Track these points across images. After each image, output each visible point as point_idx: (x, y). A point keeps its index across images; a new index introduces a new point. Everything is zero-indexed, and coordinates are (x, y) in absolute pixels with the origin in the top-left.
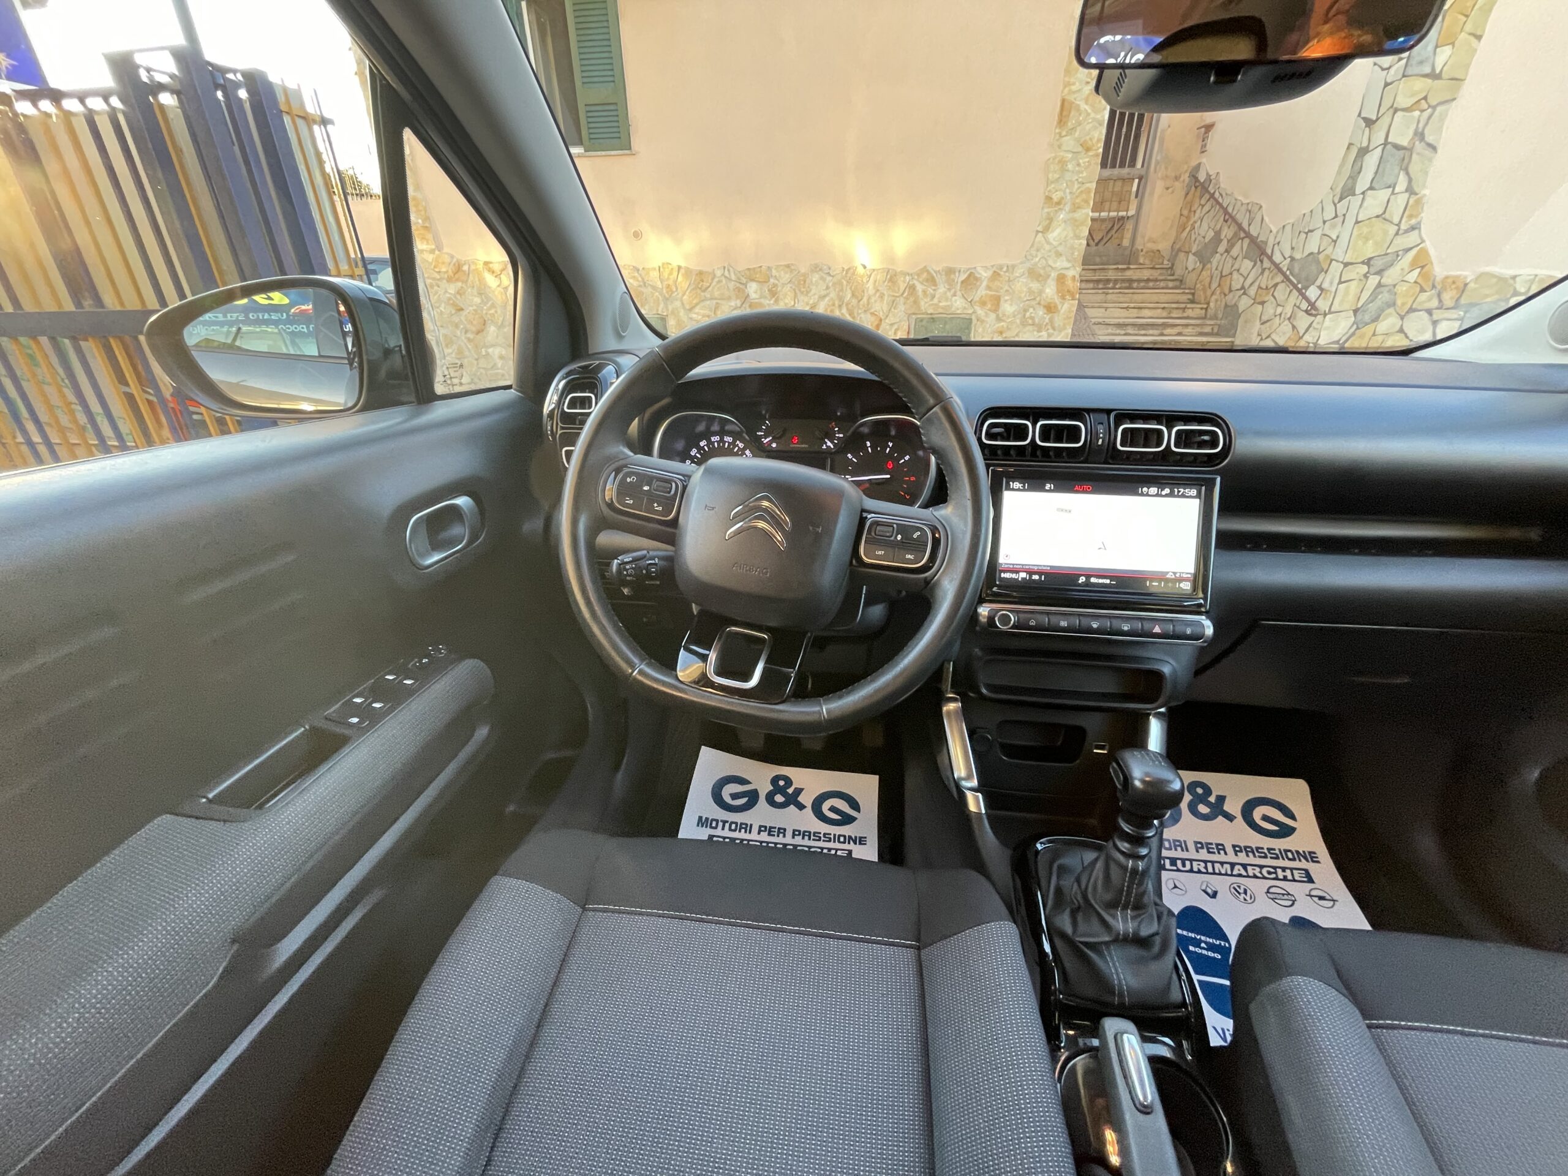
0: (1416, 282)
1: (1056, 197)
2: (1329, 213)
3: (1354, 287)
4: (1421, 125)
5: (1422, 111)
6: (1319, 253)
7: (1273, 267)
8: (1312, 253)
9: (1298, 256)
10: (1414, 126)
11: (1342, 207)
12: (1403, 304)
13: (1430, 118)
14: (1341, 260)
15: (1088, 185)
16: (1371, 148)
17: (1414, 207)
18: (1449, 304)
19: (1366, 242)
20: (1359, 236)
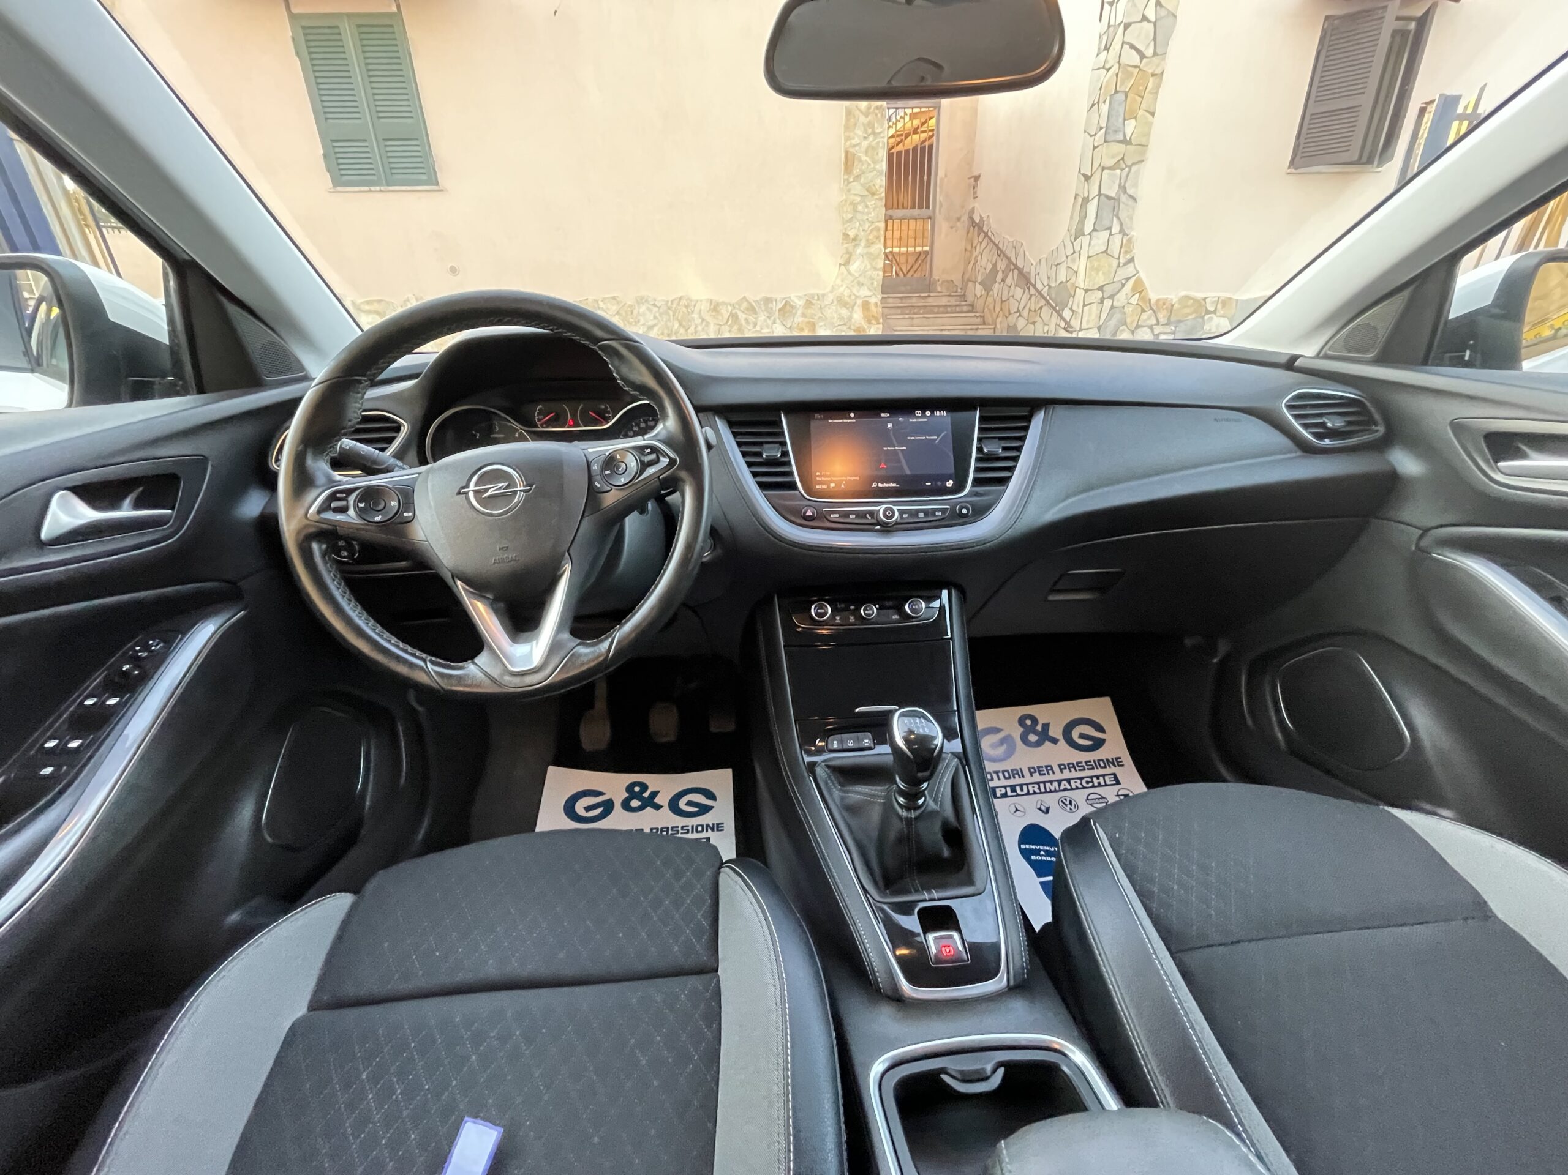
0: (1137, 304)
1: (852, 234)
2: (1069, 251)
3: (1094, 307)
4: (1123, 181)
5: (1122, 170)
6: (1067, 281)
7: (1037, 294)
8: (1062, 282)
9: (1053, 285)
10: (1117, 182)
11: (1077, 244)
12: (1133, 322)
13: (1127, 176)
14: (1082, 287)
15: (877, 224)
16: (1090, 198)
17: (1127, 245)
18: (1163, 320)
19: (1097, 274)
20: (1092, 268)
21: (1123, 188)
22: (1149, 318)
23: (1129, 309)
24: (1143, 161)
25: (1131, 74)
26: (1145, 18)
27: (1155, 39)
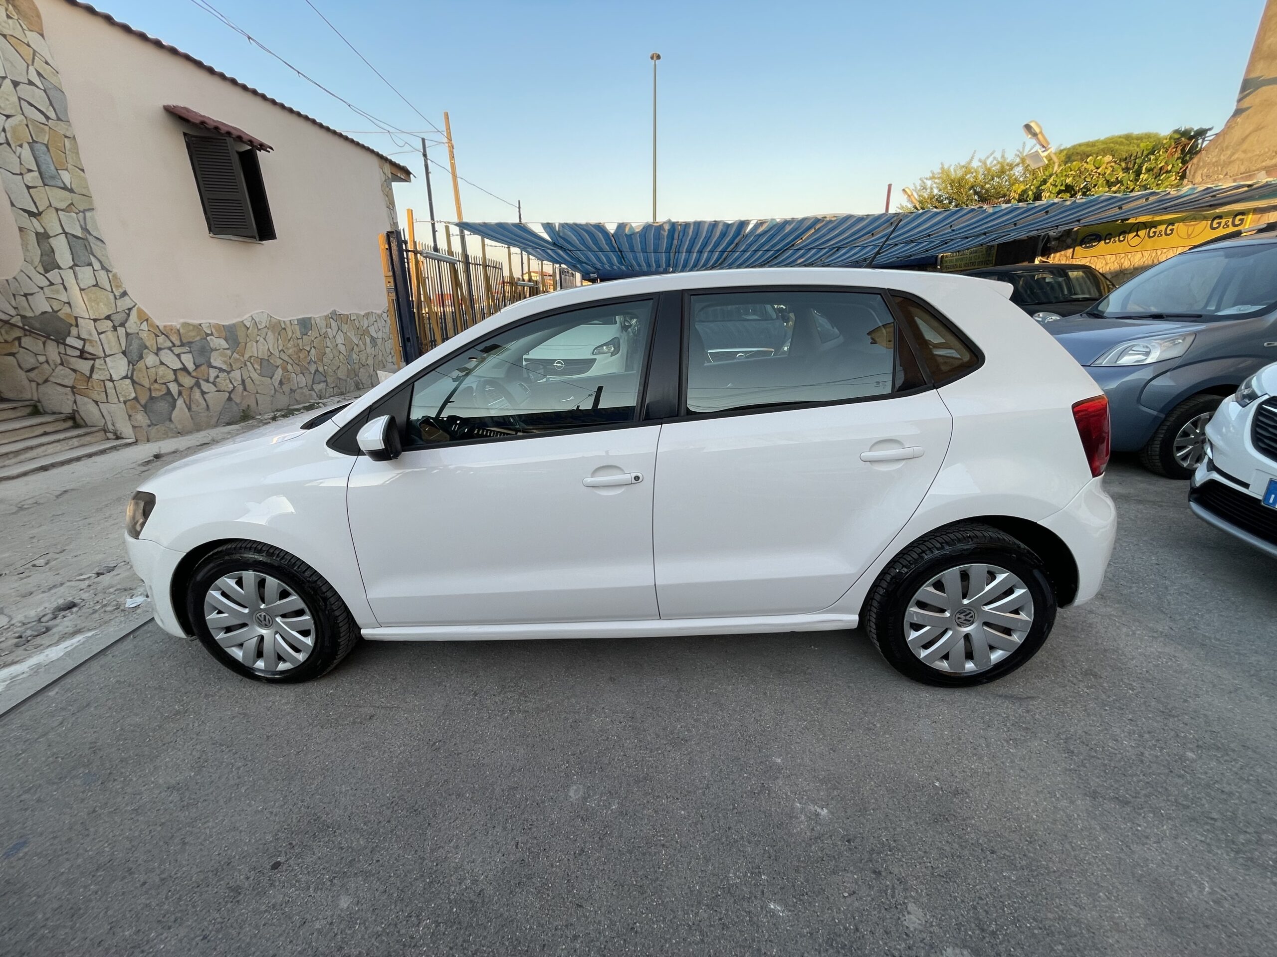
0: (149, 330)
2: (42, 283)
3: (111, 336)
5: (77, 213)
6: (55, 312)
8: (45, 312)
9: (29, 314)
10: (77, 224)
13: (85, 220)
14: (86, 317)
16: (50, 234)
17: (114, 280)
18: (178, 343)
19: (98, 304)
20: (90, 300)
21: (85, 229)
22: (165, 341)
23: (144, 335)
24: (93, 209)
25: (43, 129)
26: (31, 83)
27: (51, 104)
